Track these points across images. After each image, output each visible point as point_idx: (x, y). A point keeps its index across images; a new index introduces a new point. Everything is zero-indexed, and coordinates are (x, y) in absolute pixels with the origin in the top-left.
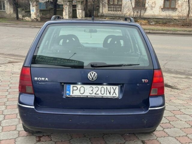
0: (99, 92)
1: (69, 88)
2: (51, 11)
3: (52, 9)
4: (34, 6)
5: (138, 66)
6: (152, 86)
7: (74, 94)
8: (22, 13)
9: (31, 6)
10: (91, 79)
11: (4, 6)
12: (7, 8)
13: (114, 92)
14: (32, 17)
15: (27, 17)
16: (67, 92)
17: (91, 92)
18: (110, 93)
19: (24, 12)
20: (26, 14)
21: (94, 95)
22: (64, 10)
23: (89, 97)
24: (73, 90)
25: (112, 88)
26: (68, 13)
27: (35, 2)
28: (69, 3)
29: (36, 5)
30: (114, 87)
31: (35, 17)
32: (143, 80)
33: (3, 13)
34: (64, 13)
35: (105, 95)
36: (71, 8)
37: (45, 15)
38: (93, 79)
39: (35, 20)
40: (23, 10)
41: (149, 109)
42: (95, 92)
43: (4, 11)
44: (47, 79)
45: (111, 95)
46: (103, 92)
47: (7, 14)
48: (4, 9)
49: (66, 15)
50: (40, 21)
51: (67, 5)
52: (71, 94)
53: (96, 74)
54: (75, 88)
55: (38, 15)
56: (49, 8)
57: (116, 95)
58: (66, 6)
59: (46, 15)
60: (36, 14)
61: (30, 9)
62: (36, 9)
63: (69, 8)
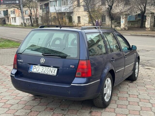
0: (46, 71)
1: (32, 67)
2: (139, 22)
3: (140, 20)
4: (123, 19)
5: (70, 57)
6: (77, 71)
7: (34, 71)
8: (115, 24)
9: (121, 18)
10: (41, 63)
11: (105, 20)
12: (107, 21)
13: (54, 72)
14: (121, 27)
15: (118, 27)
16: (31, 69)
17: (42, 71)
18: (52, 72)
19: (116, 23)
20: (118, 24)
21: (43, 72)
22: (146, 20)
23: (40, 73)
24: (34, 68)
25: (53, 69)
26: (150, 23)
27: (124, 15)
28: (151, 15)
29: (125, 18)
30: (55, 69)
31: (124, 27)
32: (71, 66)
33: (104, 24)
34: (146, 23)
35: (49, 73)
36: (153, 19)
37: (133, 25)
38: (42, 63)
39: (123, 29)
40: (116, 21)
41: (72, 84)
42: (44, 71)
43: (105, 23)
44: (22, 61)
45: (52, 74)
46: (48, 71)
47: (106, 25)
48: (105, 22)
49: (148, 24)
50: (127, 29)
51: (150, 17)
52: (32, 71)
53: (44, 60)
54: (35, 67)
55: (126, 25)
56: (138, 19)
57: (55, 73)
58: (148, 17)
59: (135, 25)
60: (125, 24)
61: (120, 21)
62: (125, 21)
63: (151, 19)
